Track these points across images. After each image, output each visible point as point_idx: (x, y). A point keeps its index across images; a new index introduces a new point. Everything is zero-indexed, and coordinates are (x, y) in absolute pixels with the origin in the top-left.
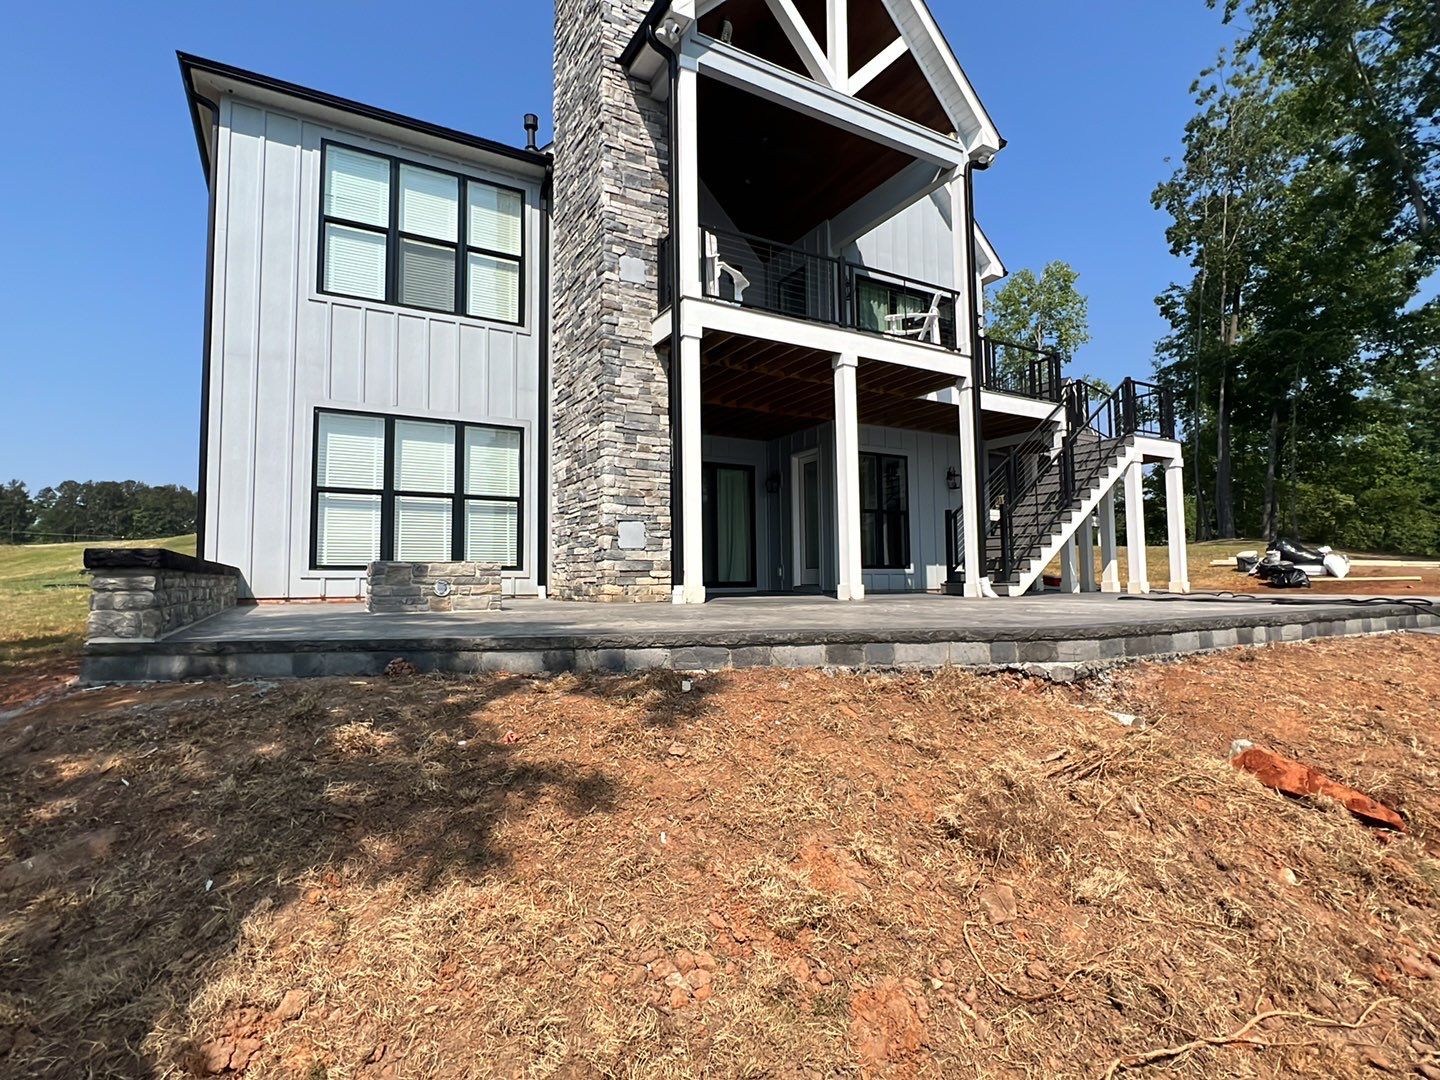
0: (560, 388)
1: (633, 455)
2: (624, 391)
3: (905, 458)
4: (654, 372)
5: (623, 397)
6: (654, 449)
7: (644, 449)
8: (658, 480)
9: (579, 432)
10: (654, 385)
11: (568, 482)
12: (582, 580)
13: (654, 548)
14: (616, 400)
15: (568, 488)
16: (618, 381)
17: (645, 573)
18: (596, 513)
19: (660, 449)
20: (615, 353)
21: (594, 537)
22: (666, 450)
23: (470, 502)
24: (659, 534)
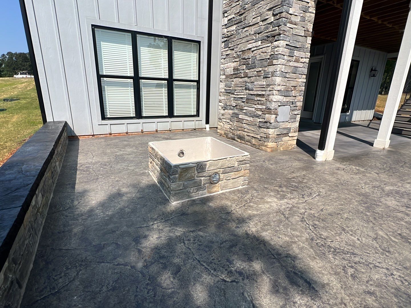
0: (230, 17)
1: (291, 64)
2: (293, 18)
3: (359, 62)
4: (310, 5)
5: (291, 23)
6: (302, 60)
7: (297, 61)
8: (300, 80)
9: (250, 46)
10: (308, 14)
11: (234, 76)
12: (246, 134)
13: (293, 120)
14: (288, 25)
15: (235, 80)
17: (286, 134)
18: (263, 99)
21: (260, 113)
23: (175, 83)
24: (295, 112)
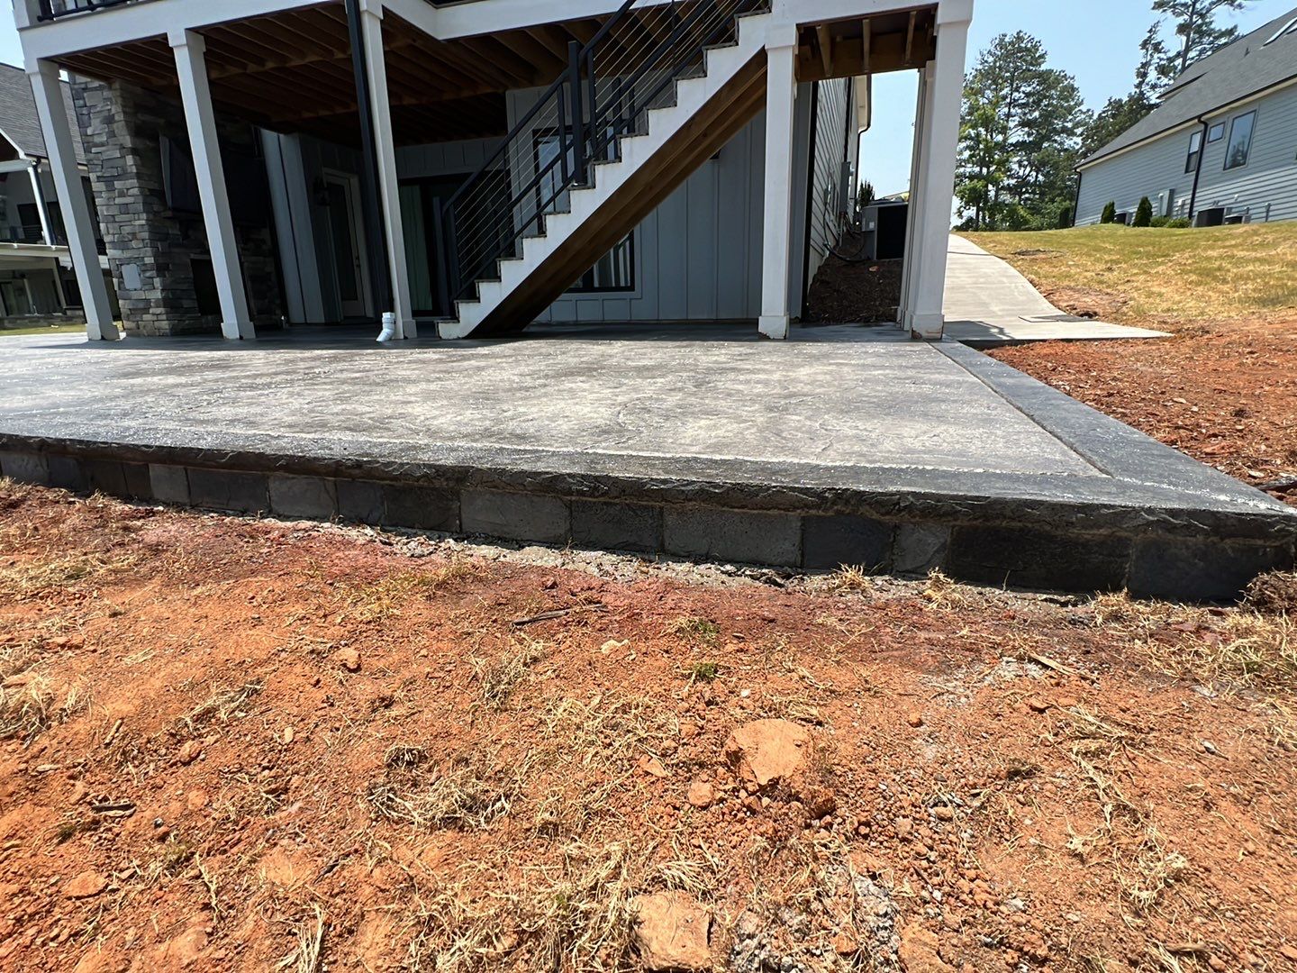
2: (97, 140)
4: (113, 111)
5: (96, 145)
10: (115, 126)
13: (147, 287)
14: (94, 150)
16: (89, 132)
17: (146, 310)
19: (131, 192)
20: (81, 102)
22: (135, 191)
24: (148, 274)
